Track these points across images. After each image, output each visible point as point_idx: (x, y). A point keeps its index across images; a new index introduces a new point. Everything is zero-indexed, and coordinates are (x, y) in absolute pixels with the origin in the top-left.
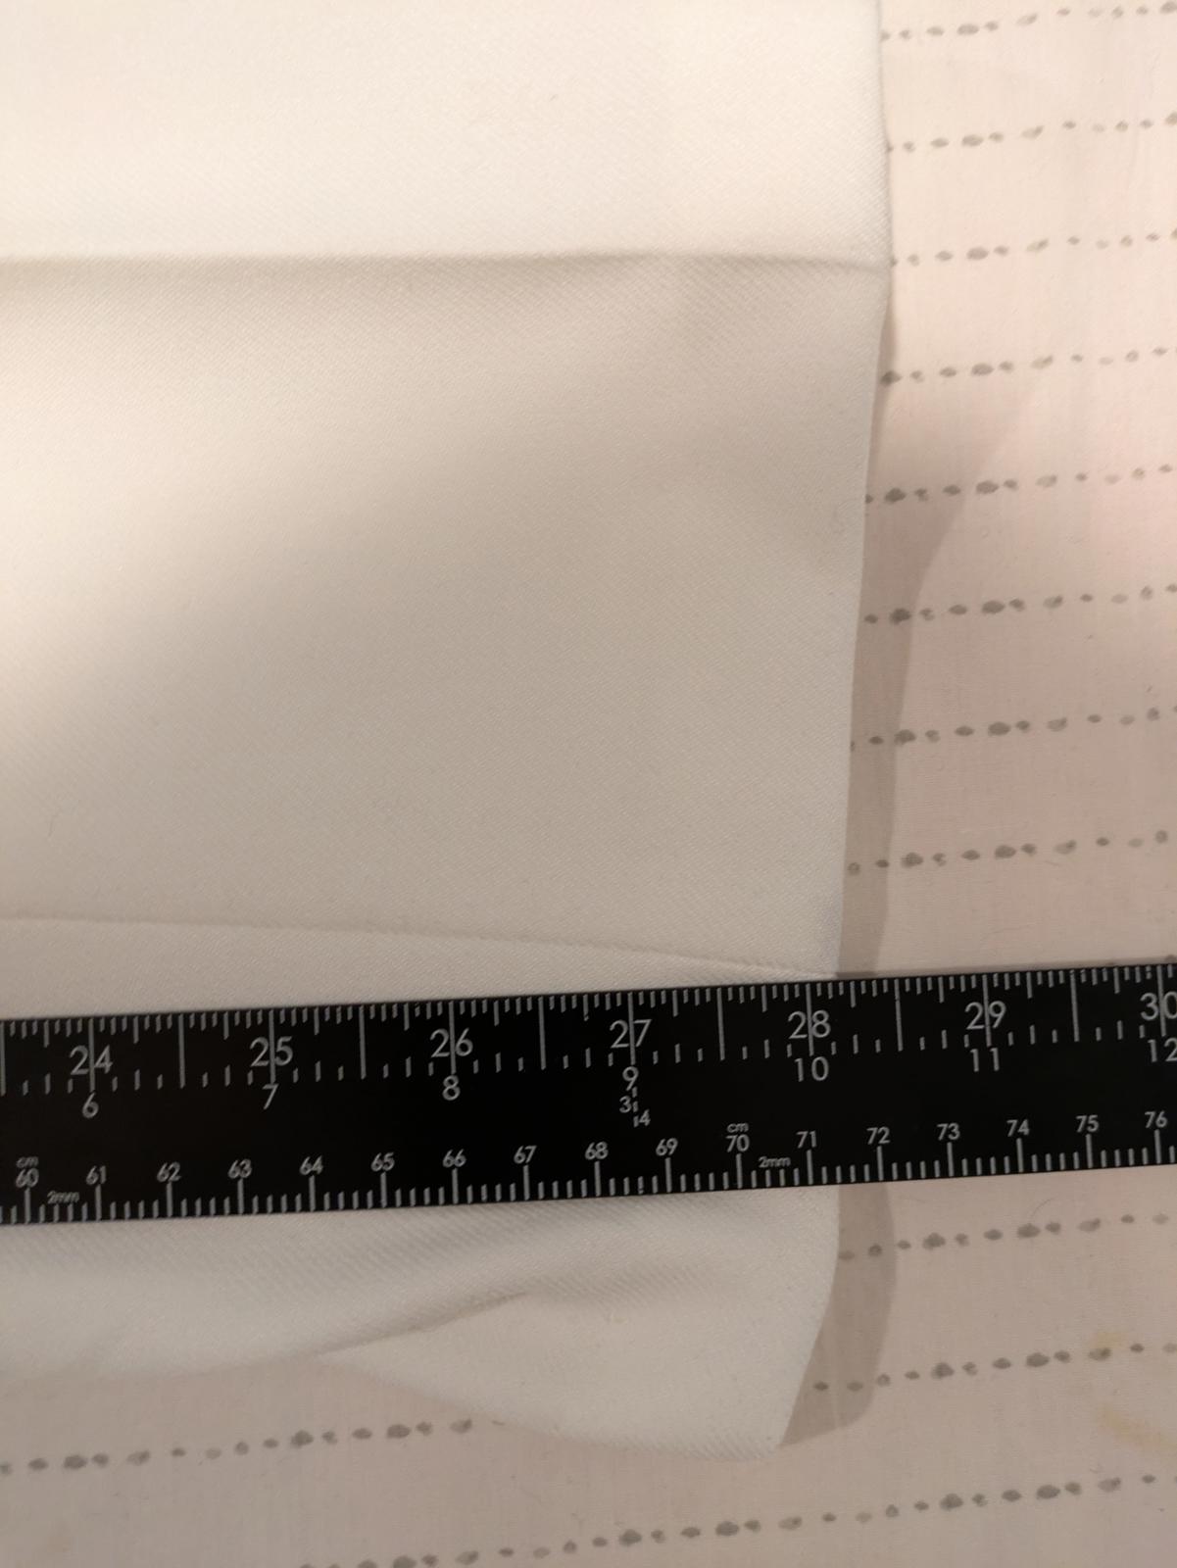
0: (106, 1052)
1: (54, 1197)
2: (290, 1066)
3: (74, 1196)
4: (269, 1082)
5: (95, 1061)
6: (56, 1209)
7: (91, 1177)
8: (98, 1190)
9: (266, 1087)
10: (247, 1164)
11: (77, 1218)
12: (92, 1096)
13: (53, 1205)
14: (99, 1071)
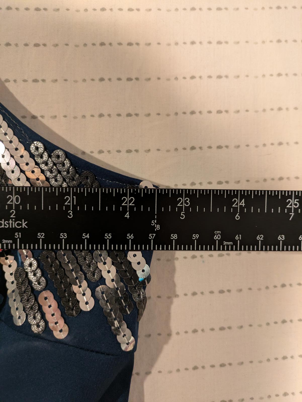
0: (243, 200)
1: (225, 243)
2: (298, 208)
3: (231, 243)
4: (292, 213)
5: (240, 203)
6: (226, 246)
7: (237, 238)
8: (238, 241)
9: (290, 214)
10: (283, 236)
11: (232, 250)
12: (238, 213)
13: (225, 245)
14: (241, 206)
